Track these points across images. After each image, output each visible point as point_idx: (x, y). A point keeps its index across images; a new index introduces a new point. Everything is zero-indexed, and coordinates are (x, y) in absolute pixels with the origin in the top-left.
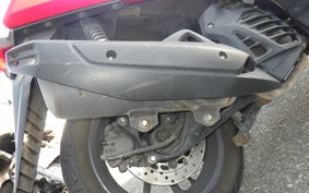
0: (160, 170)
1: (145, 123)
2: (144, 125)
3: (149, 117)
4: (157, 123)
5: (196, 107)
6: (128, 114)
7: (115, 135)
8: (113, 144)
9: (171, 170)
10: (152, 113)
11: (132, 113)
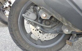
0: (38, 32)
1: (44, 15)
2: (43, 16)
3: (47, 15)
4: (48, 19)
5: (66, 24)
6: (41, 8)
7: (33, 11)
8: (30, 13)
9: (41, 34)
10: (50, 14)
11: (42, 8)
